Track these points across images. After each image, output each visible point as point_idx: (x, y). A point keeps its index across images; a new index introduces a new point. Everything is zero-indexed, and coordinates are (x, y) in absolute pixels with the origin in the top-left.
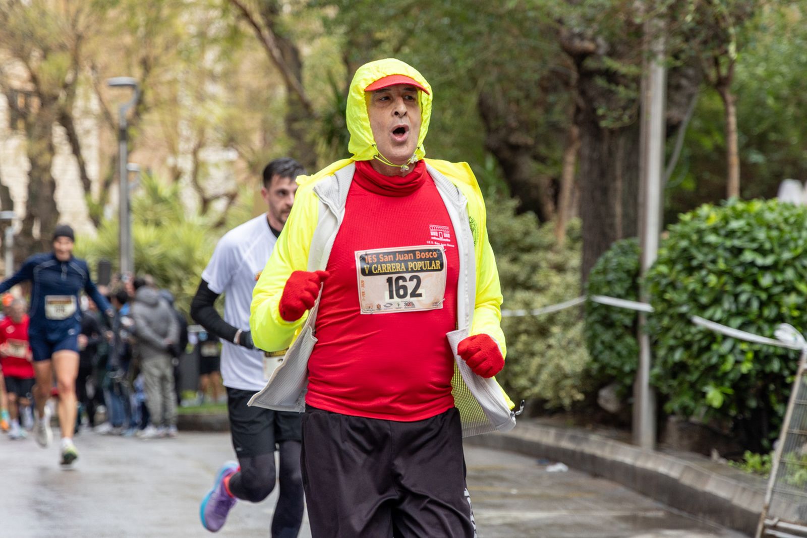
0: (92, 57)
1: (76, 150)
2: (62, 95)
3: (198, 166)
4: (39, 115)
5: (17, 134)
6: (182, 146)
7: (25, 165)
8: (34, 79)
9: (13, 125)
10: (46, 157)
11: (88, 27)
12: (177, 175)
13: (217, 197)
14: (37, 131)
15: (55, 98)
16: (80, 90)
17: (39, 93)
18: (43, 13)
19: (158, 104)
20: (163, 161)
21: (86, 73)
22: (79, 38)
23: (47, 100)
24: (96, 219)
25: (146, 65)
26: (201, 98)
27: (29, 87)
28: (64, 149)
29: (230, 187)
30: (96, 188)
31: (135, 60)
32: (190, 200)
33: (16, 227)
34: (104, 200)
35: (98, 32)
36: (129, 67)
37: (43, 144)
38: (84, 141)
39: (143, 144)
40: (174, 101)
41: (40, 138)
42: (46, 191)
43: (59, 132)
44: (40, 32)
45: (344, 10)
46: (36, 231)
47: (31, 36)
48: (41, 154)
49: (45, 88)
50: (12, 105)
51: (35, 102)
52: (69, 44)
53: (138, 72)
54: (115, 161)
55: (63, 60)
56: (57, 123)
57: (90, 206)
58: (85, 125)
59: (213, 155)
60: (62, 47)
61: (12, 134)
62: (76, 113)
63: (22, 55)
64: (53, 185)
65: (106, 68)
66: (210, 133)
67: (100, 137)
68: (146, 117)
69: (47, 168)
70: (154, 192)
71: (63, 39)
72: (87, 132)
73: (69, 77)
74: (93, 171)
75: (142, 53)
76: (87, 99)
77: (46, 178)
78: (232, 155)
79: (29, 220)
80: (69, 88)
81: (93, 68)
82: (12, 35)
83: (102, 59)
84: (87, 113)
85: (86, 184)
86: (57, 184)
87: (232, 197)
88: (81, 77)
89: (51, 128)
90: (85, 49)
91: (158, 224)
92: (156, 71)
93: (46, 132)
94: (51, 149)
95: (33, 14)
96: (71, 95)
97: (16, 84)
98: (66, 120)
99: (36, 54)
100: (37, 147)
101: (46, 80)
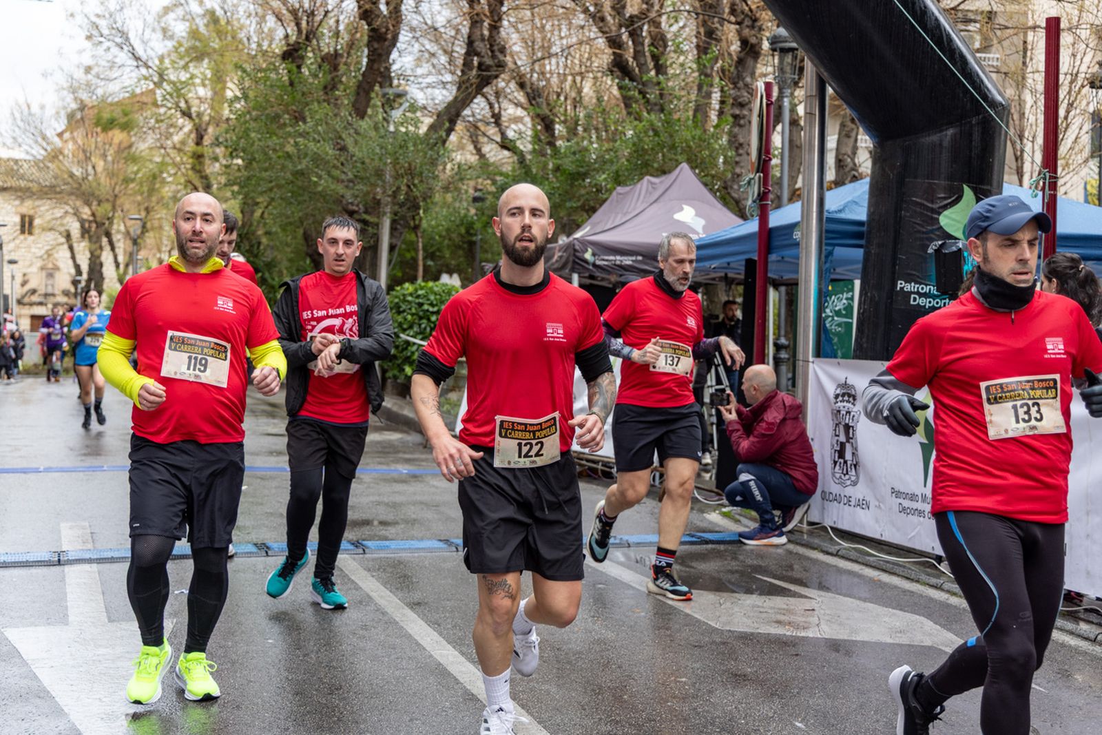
0: (121, 206)
1: (113, 249)
2: (107, 223)
4: (95, 232)
6: (164, 249)
7: (88, 255)
8: (93, 215)
9: (83, 236)
10: (99, 251)
11: (120, 192)
14: (94, 239)
15: (104, 224)
16: (115, 221)
17: (96, 222)
18: (99, 184)
19: (153, 229)
20: (154, 255)
21: (119, 213)
22: (116, 196)
23: (100, 225)
25: (147, 210)
27: (91, 218)
28: (107, 248)
30: (122, 267)
31: (142, 207)
33: (83, 284)
34: (125, 273)
35: (125, 194)
36: (139, 211)
37: (97, 245)
38: (117, 245)
39: (145, 247)
40: (161, 227)
41: (96, 242)
42: (98, 268)
43: (105, 240)
44: (97, 193)
45: (241, 187)
47: (93, 194)
48: (96, 250)
49: (98, 219)
50: (82, 227)
51: (94, 225)
52: (111, 199)
53: (143, 214)
54: (131, 254)
55: (108, 206)
56: (104, 236)
57: (118, 275)
58: (117, 237)
60: (108, 200)
62: (113, 232)
63: (88, 204)
64: (101, 265)
65: (128, 211)
67: (124, 243)
68: (147, 234)
69: (99, 257)
71: (108, 197)
72: (119, 240)
73: (110, 215)
74: (121, 259)
75: (146, 205)
76: (119, 225)
77: (98, 261)
80: (110, 219)
81: (122, 210)
82: (84, 194)
83: (127, 207)
84: (118, 231)
85: (117, 265)
88: (116, 215)
89: (101, 238)
90: (118, 202)
92: (152, 213)
93: (99, 240)
94: (101, 248)
95: (94, 184)
96: (111, 223)
97: (85, 217)
98: (108, 235)
99: (95, 203)
100: (94, 247)
101: (98, 214)
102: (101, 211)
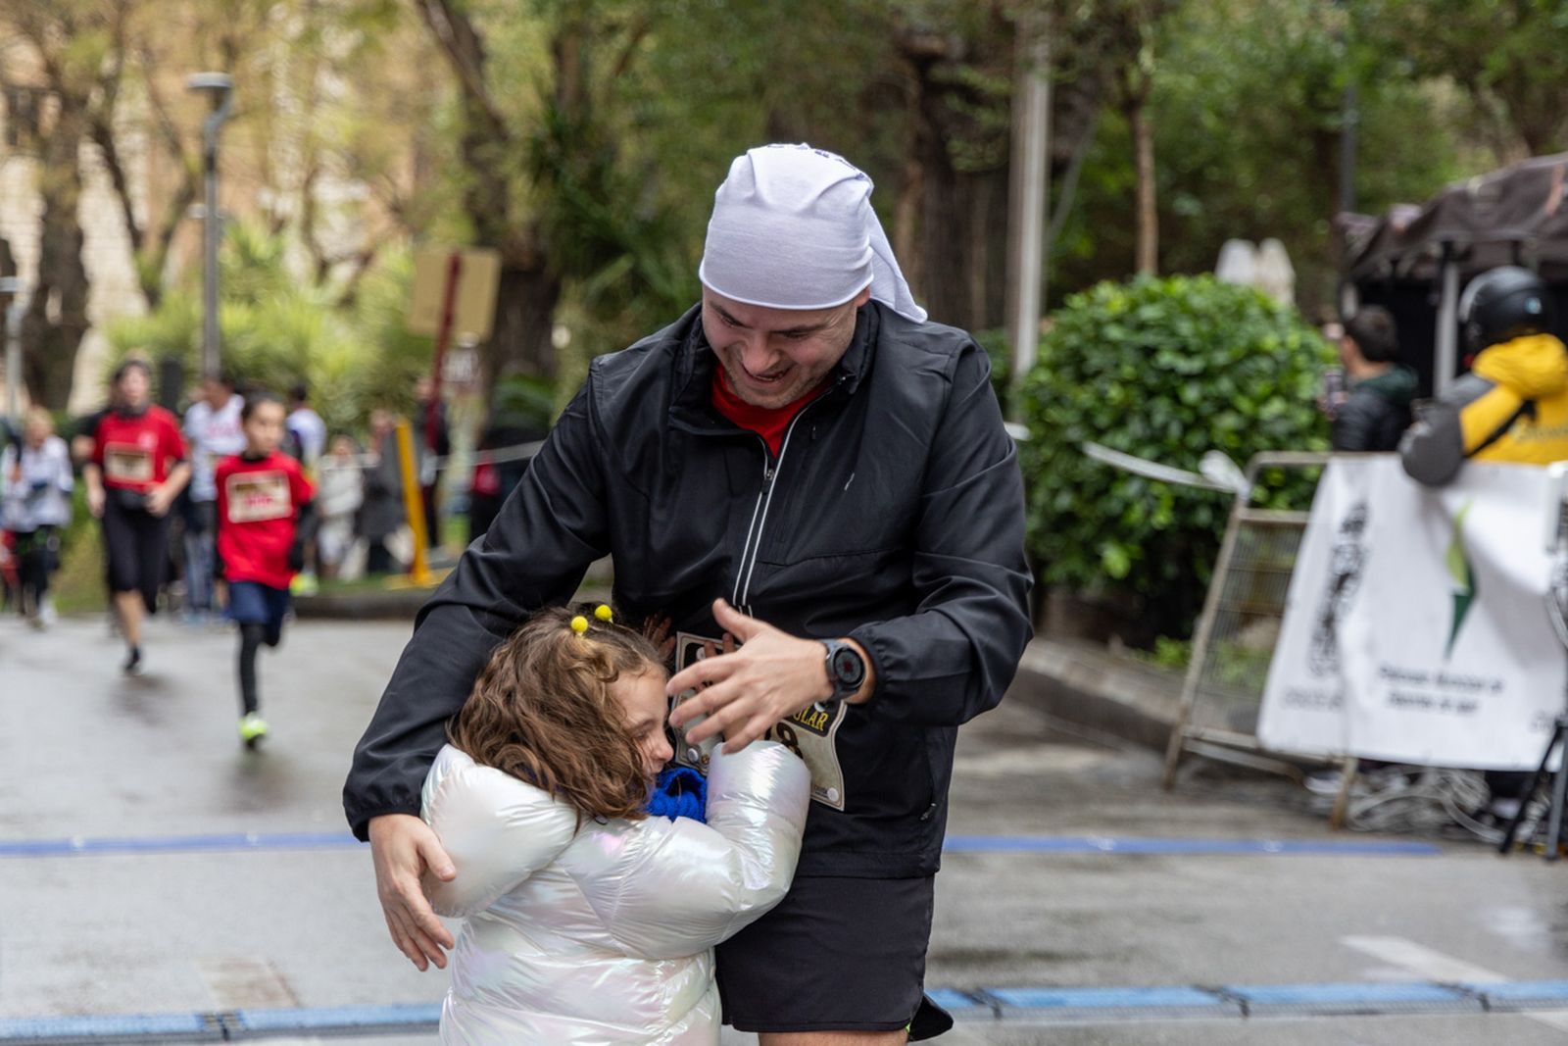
0: (143, 35)
1: (119, 182)
2: (96, 98)
3: (310, 208)
4: (59, 126)
5: (22, 155)
6: (284, 176)
7: (36, 206)
8: (52, 68)
9: (13, 141)
10: (71, 193)
12: (278, 226)
13: (342, 259)
14: (57, 150)
15: (83, 101)
16: (123, 87)
17: (58, 92)
19: (248, 112)
20: (254, 199)
21: (133, 59)
23: (72, 103)
24: (152, 294)
25: (231, 50)
26: (313, 100)
27: (44, 81)
28: (99, 183)
29: (361, 241)
31: (210, 40)
32: (297, 262)
33: (22, 303)
34: (161, 262)
37: (66, 173)
38: (138, 169)
40: (268, 106)
41: (61, 163)
42: (68, 247)
43: (89, 153)
46: (53, 309)
48: (61, 188)
49: (67, 83)
51: (51, 107)
52: (108, 15)
53: (216, 58)
54: (186, 197)
55: (100, 40)
56: (88, 138)
57: (139, 268)
58: (131, 143)
59: (331, 191)
60: (96, 21)
61: (12, 155)
62: (117, 125)
63: (31, 31)
64: (79, 238)
65: (166, 53)
66: (329, 158)
68: (232, 132)
69: (71, 212)
70: (244, 250)
71: (98, 8)
72: (133, 153)
73: (107, 65)
74: (142, 214)
75: (223, 29)
76: (135, 101)
77: (67, 227)
78: (359, 191)
79: (41, 292)
80: (109, 85)
81: (146, 51)
83: (160, 39)
84: (133, 121)
85: (136, 237)
86: (85, 233)
87: (365, 259)
88: (127, 66)
89: (76, 147)
90: (134, 25)
91: (251, 300)
93: (71, 154)
94: (78, 181)
96: (111, 96)
97: (22, 76)
98: (103, 136)
99: (53, 31)
100: (58, 177)
101: (70, 70)
102: (74, 56)
